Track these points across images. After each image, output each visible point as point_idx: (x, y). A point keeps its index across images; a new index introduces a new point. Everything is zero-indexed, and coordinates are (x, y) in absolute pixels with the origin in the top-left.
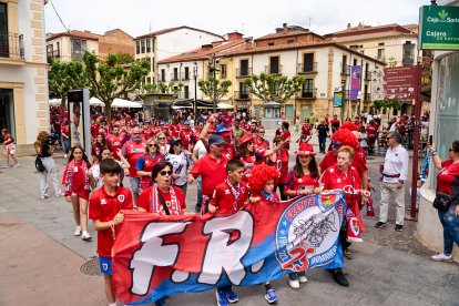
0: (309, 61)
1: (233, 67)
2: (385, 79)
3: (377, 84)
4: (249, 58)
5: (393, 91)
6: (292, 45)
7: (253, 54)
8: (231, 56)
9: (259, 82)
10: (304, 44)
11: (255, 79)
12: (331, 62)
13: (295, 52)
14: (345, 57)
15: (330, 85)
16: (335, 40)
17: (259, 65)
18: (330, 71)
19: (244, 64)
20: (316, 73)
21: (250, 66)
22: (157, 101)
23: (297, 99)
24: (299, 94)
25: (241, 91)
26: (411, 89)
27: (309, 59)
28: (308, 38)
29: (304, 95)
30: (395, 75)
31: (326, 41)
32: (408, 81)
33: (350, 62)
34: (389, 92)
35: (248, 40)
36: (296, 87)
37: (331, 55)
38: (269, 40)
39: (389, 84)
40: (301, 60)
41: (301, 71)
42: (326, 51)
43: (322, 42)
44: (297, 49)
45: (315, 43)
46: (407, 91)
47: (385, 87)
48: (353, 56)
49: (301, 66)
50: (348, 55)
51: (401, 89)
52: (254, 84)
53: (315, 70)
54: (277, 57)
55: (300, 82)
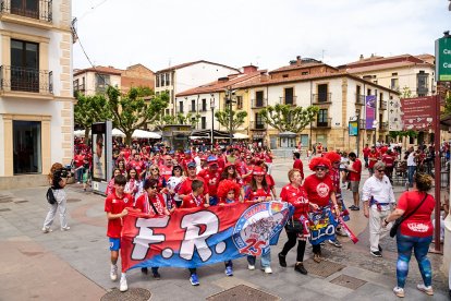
0: (323, 92)
1: (249, 99)
2: (402, 109)
3: (394, 115)
4: (264, 89)
5: (411, 121)
6: (306, 77)
7: (268, 85)
8: (247, 88)
9: (274, 113)
10: (317, 75)
11: (271, 110)
12: (344, 92)
13: (309, 84)
14: (358, 88)
15: (344, 115)
16: (348, 71)
17: (274, 97)
18: (344, 101)
19: (260, 96)
20: (330, 103)
21: (265, 96)
22: (176, 132)
23: (312, 129)
24: (314, 124)
25: (256, 122)
26: (430, 120)
27: (323, 90)
28: (322, 69)
29: (319, 124)
30: (412, 106)
31: (340, 72)
32: (426, 111)
33: (364, 92)
34: (407, 123)
35: (262, 73)
36: (311, 117)
37: (345, 86)
38: (284, 72)
39: (406, 114)
40: (315, 91)
41: (315, 101)
42: (340, 81)
43: (335, 73)
44: (311, 80)
45: (329, 74)
46: (425, 122)
47: (403, 117)
48: (367, 87)
49: (316, 97)
50: (362, 85)
51: (419, 119)
52: (269, 114)
53: (329, 100)
54: (292, 89)
55: (314, 112)
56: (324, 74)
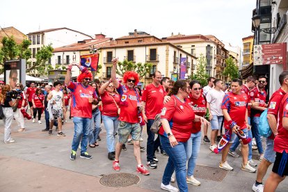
0: (153, 54)
1: (103, 55)
2: (263, 51)
3: (258, 55)
4: (113, 50)
5: (269, 59)
6: (141, 43)
7: (116, 48)
8: (101, 49)
9: (122, 67)
10: (149, 43)
11: (120, 64)
12: (167, 54)
13: (144, 48)
14: (175, 52)
15: (167, 70)
17: (120, 55)
18: (167, 60)
19: (110, 54)
20: (158, 62)
21: (114, 55)
22: (59, 75)
23: (146, 78)
24: (148, 75)
25: (107, 72)
26: (281, 58)
28: (152, 39)
29: (151, 76)
30: (269, 49)
31: (164, 42)
32: (278, 53)
33: (178, 55)
34: (266, 60)
35: (111, 39)
36: (147, 70)
37: (167, 50)
38: (126, 40)
39: (265, 54)
40: (148, 53)
41: (148, 60)
42: (164, 48)
43: (160, 42)
44: (146, 46)
45: (156, 42)
46: (278, 59)
47: (263, 57)
48: (180, 52)
49: (148, 57)
50: (177, 51)
51: (274, 58)
52: (118, 67)
53: (157, 60)
54: (133, 51)
55: (149, 66)
56: (153, 42)
